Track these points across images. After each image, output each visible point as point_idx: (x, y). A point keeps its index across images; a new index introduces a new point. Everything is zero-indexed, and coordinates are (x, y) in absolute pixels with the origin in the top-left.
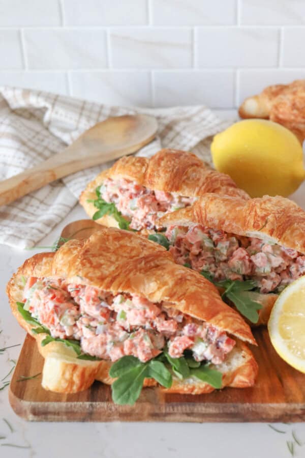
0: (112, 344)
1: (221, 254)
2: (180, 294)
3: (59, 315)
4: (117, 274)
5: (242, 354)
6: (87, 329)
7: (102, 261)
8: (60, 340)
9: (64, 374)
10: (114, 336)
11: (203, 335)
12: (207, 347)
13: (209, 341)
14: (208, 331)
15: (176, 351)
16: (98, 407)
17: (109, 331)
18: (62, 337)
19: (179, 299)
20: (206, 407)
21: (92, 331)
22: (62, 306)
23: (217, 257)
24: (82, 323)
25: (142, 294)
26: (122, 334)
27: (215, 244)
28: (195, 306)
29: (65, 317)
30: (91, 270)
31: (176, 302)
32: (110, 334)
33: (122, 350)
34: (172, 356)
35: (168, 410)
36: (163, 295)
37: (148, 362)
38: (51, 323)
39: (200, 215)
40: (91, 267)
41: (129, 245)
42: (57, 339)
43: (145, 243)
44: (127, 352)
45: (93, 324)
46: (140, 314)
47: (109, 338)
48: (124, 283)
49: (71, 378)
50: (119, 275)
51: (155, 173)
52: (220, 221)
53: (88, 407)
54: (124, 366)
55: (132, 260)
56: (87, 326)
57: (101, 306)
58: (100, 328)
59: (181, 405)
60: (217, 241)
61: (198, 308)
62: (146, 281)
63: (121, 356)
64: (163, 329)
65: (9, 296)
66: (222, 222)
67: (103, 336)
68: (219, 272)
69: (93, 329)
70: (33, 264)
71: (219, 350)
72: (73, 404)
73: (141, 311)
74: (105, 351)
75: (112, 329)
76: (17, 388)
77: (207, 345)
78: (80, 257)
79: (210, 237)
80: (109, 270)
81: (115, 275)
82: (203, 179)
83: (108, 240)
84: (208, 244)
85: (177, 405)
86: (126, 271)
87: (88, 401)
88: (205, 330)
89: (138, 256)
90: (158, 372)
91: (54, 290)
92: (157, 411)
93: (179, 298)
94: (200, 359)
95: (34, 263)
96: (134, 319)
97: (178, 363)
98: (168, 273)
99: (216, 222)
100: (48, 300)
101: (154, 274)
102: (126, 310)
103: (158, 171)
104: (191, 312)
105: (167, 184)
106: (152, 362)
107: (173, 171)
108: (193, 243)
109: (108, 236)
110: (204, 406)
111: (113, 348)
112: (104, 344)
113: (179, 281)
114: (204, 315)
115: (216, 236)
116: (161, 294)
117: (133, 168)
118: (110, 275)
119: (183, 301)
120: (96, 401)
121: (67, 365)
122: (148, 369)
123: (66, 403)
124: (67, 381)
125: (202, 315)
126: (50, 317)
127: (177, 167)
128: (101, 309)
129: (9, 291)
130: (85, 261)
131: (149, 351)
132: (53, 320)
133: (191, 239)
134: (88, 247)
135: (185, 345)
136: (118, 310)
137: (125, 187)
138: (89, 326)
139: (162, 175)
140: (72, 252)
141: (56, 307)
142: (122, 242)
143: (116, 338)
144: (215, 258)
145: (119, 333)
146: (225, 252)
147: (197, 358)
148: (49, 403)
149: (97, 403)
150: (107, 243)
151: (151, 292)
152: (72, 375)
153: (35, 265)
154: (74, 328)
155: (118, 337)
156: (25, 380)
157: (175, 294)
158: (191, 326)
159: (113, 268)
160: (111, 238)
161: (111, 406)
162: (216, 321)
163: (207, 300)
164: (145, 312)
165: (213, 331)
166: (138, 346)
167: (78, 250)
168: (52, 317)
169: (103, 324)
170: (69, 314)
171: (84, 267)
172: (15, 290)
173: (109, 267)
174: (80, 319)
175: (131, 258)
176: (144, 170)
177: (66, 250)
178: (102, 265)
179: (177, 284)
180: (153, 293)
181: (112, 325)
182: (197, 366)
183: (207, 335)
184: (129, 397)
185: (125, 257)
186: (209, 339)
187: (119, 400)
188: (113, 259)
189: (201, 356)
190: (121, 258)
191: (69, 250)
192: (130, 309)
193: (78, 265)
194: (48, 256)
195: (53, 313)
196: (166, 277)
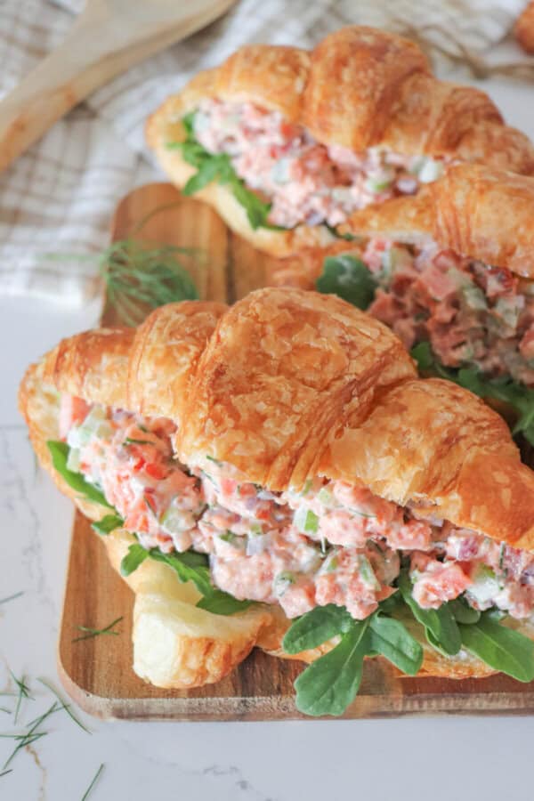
0: (288, 582)
1: (501, 324)
2: (448, 478)
3: (158, 513)
4: (300, 443)
6: (226, 544)
7: (262, 407)
8: (163, 558)
9: (185, 658)
10: (288, 558)
11: (493, 560)
12: (502, 588)
13: (507, 574)
14: (504, 550)
15: (433, 597)
16: (258, 705)
17: (276, 546)
18: (165, 549)
19: (445, 492)
20: (491, 700)
21: (237, 546)
22: (162, 487)
23: (492, 329)
24: (212, 529)
25: (358, 480)
26: (306, 556)
27: (491, 303)
28: (483, 508)
29: (172, 516)
30: (238, 437)
31: (439, 501)
32: (279, 554)
33: (311, 594)
34: (423, 607)
35: (408, 707)
36: (410, 490)
37: (369, 618)
38: (141, 529)
39: (454, 228)
40: (236, 427)
41: (313, 344)
42: (154, 551)
43: (353, 338)
44: (321, 600)
45: (237, 529)
46: (356, 527)
47: (278, 565)
48: (317, 460)
49: (203, 667)
50: (305, 445)
51: (333, 103)
52: (504, 247)
53: (236, 705)
54: (315, 626)
55: (328, 393)
56: (225, 533)
57: (259, 500)
58: (255, 540)
59: (438, 698)
60: (497, 296)
61: (491, 514)
63: (309, 608)
64: (403, 548)
65: (28, 420)
66: (509, 252)
67: (264, 560)
68: (495, 360)
69: (239, 541)
70: (79, 370)
71: (525, 589)
72: (203, 701)
73: (358, 520)
74: (270, 592)
75: (282, 541)
76: (75, 657)
77: (502, 584)
78: (205, 395)
79: (479, 283)
80: (281, 432)
81: (295, 447)
82: (436, 112)
83: (264, 335)
84: (473, 301)
85: (429, 699)
86: (321, 430)
87: (236, 695)
88: (499, 549)
89: (340, 378)
90: (394, 642)
91: (139, 448)
92: (385, 709)
93: (445, 488)
94: (482, 607)
95: (82, 368)
97: (435, 618)
98: (418, 424)
99: (495, 249)
100: (127, 472)
101: (383, 429)
102: (319, 511)
103: (338, 96)
104: (476, 523)
105: (361, 131)
106: (378, 621)
107: (373, 95)
108: (439, 298)
109: (264, 323)
110: (486, 699)
111: (288, 592)
112: (265, 577)
113: (446, 447)
114: (505, 530)
115: (493, 285)
116: (407, 485)
117: (273, 79)
118: (284, 447)
119: (455, 496)
120: (253, 695)
121: (190, 642)
122: (369, 635)
123: (188, 700)
124: (191, 672)
125: (501, 531)
126: (137, 517)
127: (381, 87)
128: (258, 506)
129: (24, 407)
130: (219, 407)
131: (373, 601)
132: (146, 522)
133: (435, 287)
134: (220, 360)
135: (456, 591)
136: (298, 506)
137: (255, 123)
138: (228, 536)
139: (349, 107)
140: (175, 358)
141: (148, 492)
142: (296, 338)
143: (293, 562)
144: (486, 330)
145: (300, 552)
146: (513, 321)
147: (475, 603)
148: (153, 700)
149: (256, 699)
150: (263, 342)
151: (380, 478)
152: (204, 661)
153: (86, 371)
154: (193, 535)
155: (297, 561)
156: (90, 636)
157: (436, 480)
158: (466, 543)
159: (289, 429)
160: (270, 329)
161: (287, 703)
163: (508, 486)
164: (365, 522)
165: (517, 552)
166: (348, 590)
167: (192, 354)
168: (141, 519)
169: (260, 530)
170: (180, 507)
171: (220, 429)
172: (39, 407)
173: (279, 425)
174: (206, 516)
175: (327, 388)
176: (299, 85)
177: (160, 355)
178: (263, 418)
179: (440, 456)
180: (385, 482)
181: (280, 531)
182: (475, 619)
183: (501, 560)
184: (332, 702)
185: (312, 385)
186: (506, 570)
187: (311, 708)
188: (286, 397)
189: (486, 602)
190: (302, 387)
191: (169, 351)
192: (328, 512)
193: (205, 420)
194: (112, 351)
195: (143, 508)
196: (412, 436)
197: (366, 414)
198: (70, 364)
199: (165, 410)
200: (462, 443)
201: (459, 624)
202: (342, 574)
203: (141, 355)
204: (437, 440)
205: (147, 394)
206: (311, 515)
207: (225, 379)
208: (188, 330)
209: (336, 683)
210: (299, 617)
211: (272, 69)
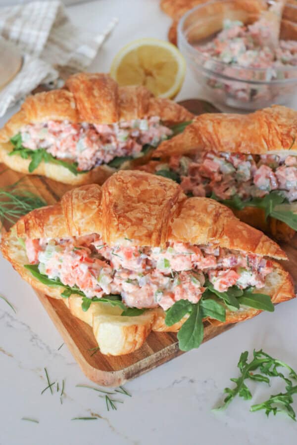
0: (161, 293)
2: (220, 230)
3: (97, 277)
4: (160, 226)
5: (278, 272)
6: (129, 284)
7: (139, 215)
8: (100, 300)
9: (127, 336)
10: (158, 284)
11: (245, 264)
12: (251, 275)
13: (252, 269)
14: (248, 259)
17: (152, 280)
18: (99, 296)
19: (221, 237)
21: (134, 284)
22: (94, 265)
24: (121, 279)
25: (185, 239)
26: (166, 280)
28: (238, 239)
29: (102, 277)
30: (135, 228)
32: (154, 283)
33: (173, 296)
34: (220, 291)
36: (208, 238)
37: (200, 302)
38: (90, 286)
40: (132, 225)
41: (149, 188)
42: (94, 299)
43: (164, 183)
44: (178, 298)
45: (132, 277)
46: (187, 260)
47: (155, 287)
48: (167, 233)
49: (134, 340)
50: (162, 227)
55: (163, 206)
56: (127, 280)
57: (141, 259)
58: (142, 280)
61: (242, 242)
62: (186, 226)
63: (173, 303)
64: (206, 267)
65: (10, 260)
67: (148, 288)
69: (134, 282)
70: (39, 225)
71: (260, 275)
73: (188, 256)
74: (153, 301)
75: (153, 277)
77: (251, 273)
78: (114, 215)
80: (152, 223)
83: (128, 188)
86: (165, 222)
88: (246, 259)
89: (164, 200)
90: (212, 309)
91: (80, 251)
93: (220, 235)
94: (244, 287)
95: (41, 224)
96: (181, 265)
97: (226, 295)
98: (202, 211)
99: (233, 145)
100: (77, 263)
101: (189, 216)
102: (169, 258)
104: (237, 246)
106: (204, 302)
109: (126, 183)
111: (163, 298)
112: (150, 295)
113: (216, 218)
114: (249, 246)
116: (206, 236)
119: (225, 237)
121: (128, 328)
122: (201, 309)
124: (130, 343)
126: (87, 281)
128: (141, 262)
130: (122, 219)
131: (200, 292)
132: (91, 283)
134: (115, 201)
135: (235, 281)
136: (158, 258)
138: (129, 281)
140: (90, 207)
141: (90, 268)
142: (142, 187)
143: (160, 285)
145: (162, 279)
147: (241, 287)
150: (128, 192)
151: (194, 236)
152: (135, 337)
153: (43, 225)
154: (112, 285)
155: (162, 284)
157: (217, 232)
158: (232, 259)
159: (153, 221)
160: (130, 185)
162: (259, 249)
163: (244, 230)
164: (191, 257)
165: (254, 258)
166: (188, 290)
167: (97, 204)
168: (89, 281)
169: (143, 275)
170: (105, 272)
171: (126, 227)
172: (14, 252)
173: (149, 221)
174: (116, 275)
175: (161, 204)
176: (73, 105)
177: (82, 207)
178: (141, 220)
179: (215, 221)
180: (196, 237)
181: (151, 273)
182: (241, 293)
183: (248, 263)
184: (194, 343)
185: (155, 204)
186: (251, 267)
187: (186, 347)
188: (147, 210)
189: (245, 285)
190: (152, 206)
191: (86, 205)
192: (173, 257)
193: (118, 225)
194: (53, 214)
195: (90, 276)
196: (202, 216)
197: (179, 212)
198: (34, 225)
199: (92, 230)
200: (221, 216)
201: (237, 298)
202: (184, 283)
203: (72, 210)
204: (212, 216)
205: (81, 225)
206: (166, 260)
207: (119, 208)
208: (90, 195)
209: (194, 332)
210: (169, 309)
211: (56, 101)
